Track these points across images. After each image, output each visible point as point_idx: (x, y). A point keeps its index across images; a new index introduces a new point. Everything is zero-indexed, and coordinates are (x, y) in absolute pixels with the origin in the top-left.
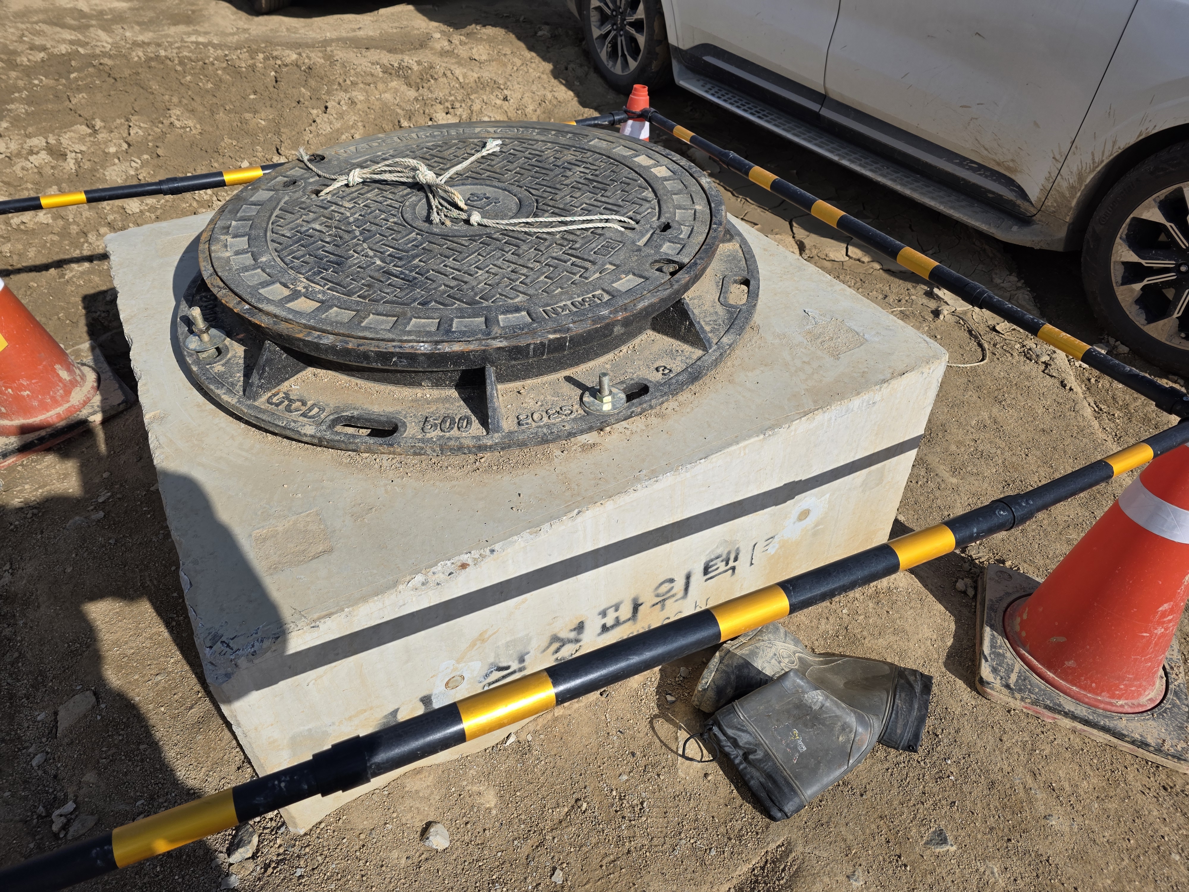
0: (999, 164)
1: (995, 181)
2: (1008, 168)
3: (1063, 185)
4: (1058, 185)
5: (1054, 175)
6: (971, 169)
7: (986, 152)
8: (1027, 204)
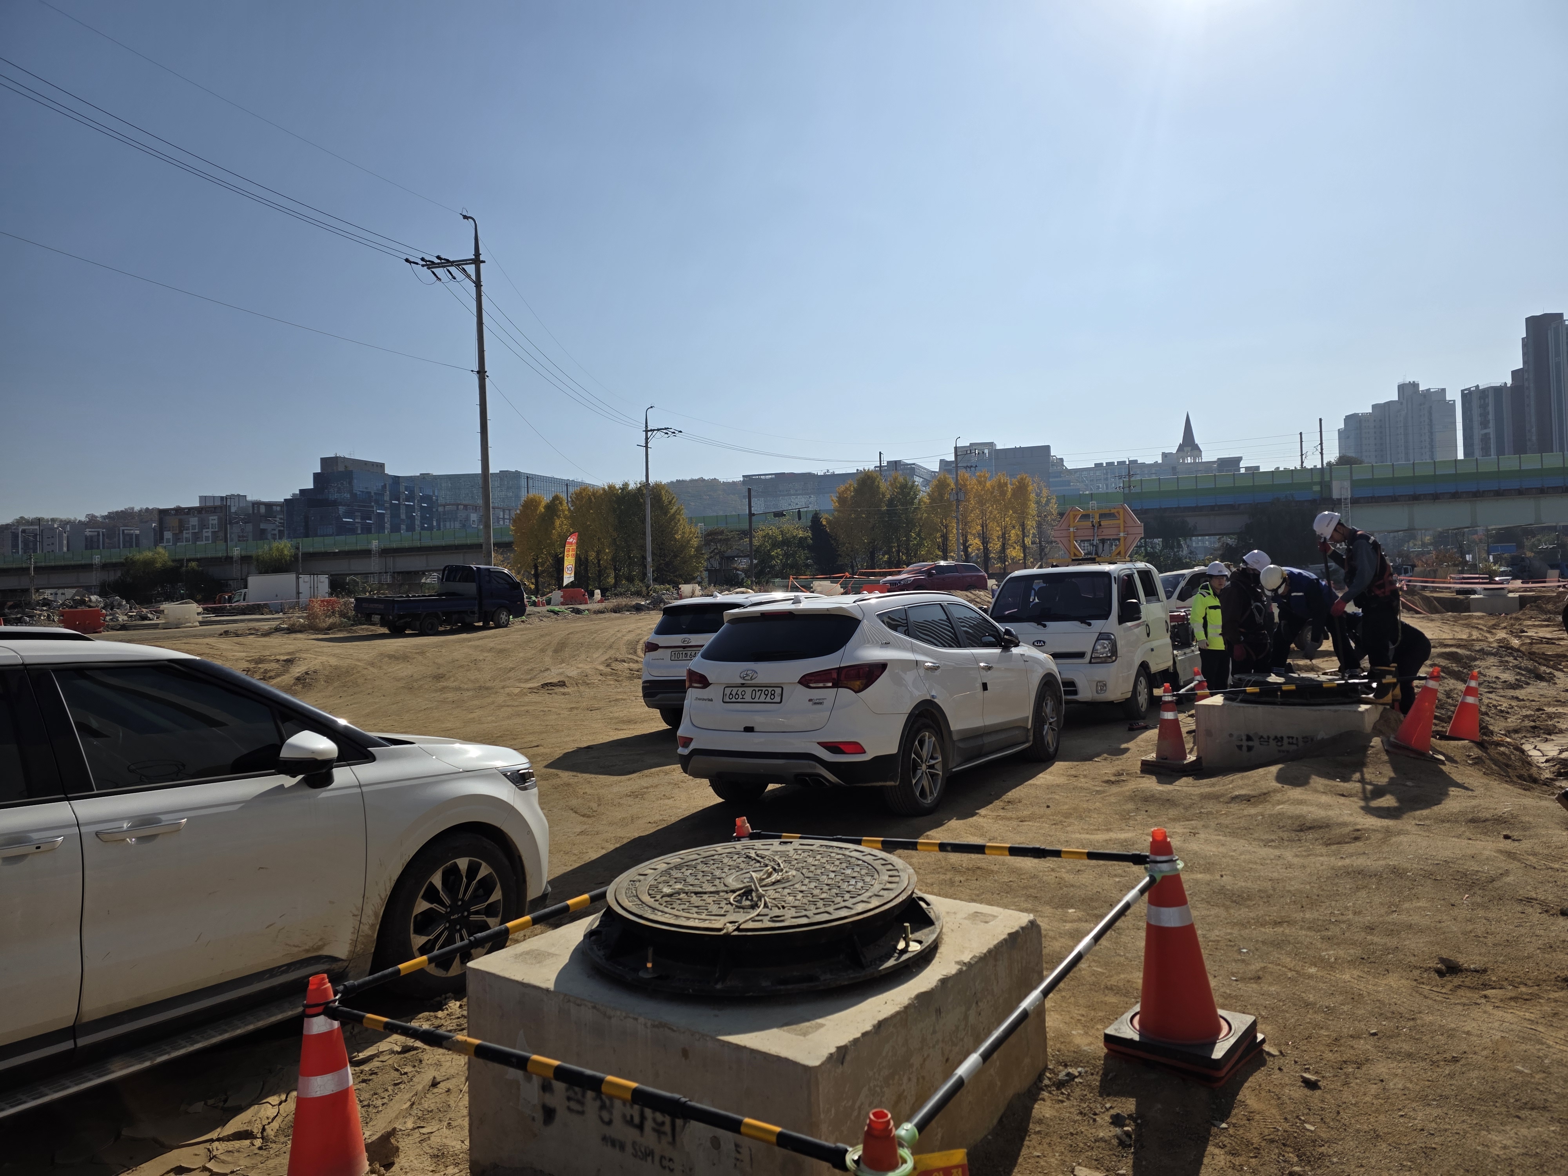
0: (307, 951)
1: (306, 966)
2: (320, 948)
3: (366, 929)
4: (363, 932)
5: (357, 927)
6: (283, 972)
7: (296, 949)
8: (340, 963)
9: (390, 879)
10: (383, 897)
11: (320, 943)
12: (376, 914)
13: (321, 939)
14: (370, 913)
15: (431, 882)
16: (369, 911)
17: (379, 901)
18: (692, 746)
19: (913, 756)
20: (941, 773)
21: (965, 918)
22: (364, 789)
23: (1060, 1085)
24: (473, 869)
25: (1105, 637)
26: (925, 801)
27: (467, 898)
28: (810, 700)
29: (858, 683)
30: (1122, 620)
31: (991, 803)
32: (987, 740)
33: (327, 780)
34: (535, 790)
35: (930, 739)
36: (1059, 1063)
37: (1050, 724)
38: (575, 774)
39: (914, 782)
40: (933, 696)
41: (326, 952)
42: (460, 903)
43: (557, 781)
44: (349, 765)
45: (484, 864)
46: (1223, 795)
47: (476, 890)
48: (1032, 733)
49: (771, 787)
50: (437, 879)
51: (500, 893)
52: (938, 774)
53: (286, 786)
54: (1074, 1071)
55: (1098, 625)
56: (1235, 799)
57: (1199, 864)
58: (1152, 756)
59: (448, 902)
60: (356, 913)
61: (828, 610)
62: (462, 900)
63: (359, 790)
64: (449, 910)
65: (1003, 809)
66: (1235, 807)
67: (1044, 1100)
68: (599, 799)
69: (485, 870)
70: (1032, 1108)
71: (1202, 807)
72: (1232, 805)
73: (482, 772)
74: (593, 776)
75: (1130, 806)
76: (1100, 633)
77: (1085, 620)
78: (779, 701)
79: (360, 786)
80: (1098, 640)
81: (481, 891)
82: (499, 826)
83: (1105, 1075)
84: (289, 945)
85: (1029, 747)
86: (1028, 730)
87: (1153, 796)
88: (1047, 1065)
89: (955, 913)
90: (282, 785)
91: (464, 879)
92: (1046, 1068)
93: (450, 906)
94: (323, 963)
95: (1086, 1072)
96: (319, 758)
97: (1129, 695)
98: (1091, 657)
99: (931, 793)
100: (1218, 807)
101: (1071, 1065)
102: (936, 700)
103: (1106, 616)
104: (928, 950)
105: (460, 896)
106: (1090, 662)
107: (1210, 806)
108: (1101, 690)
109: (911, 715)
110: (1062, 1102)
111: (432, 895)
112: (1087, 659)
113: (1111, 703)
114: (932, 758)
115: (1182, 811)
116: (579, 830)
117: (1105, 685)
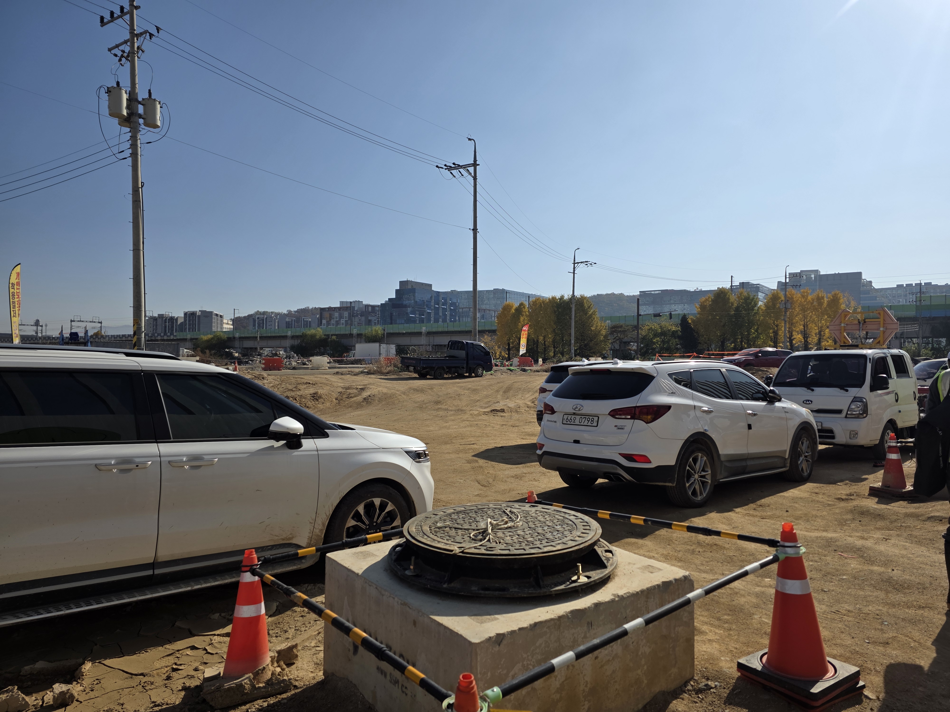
0: (283, 539)
1: (283, 548)
2: (289, 539)
3: (317, 531)
5: (312, 530)
9: (332, 505)
10: (328, 515)
11: (291, 536)
12: (323, 524)
13: (291, 534)
14: (320, 523)
15: (357, 510)
16: (319, 521)
17: (325, 517)
18: (544, 449)
19: (688, 468)
20: (710, 482)
21: (638, 568)
22: (319, 452)
23: (699, 691)
24: (383, 506)
25: (859, 400)
26: (696, 499)
27: (379, 521)
28: (616, 426)
29: (649, 417)
30: (873, 388)
31: (747, 505)
32: (750, 463)
33: (299, 445)
34: (429, 463)
35: (702, 459)
36: (704, 677)
37: (806, 457)
38: (487, 461)
39: (687, 485)
40: (705, 430)
41: (294, 541)
42: (375, 524)
43: (476, 465)
44: (313, 438)
45: (390, 503)
46: (922, 515)
47: (385, 518)
48: (789, 461)
49: (600, 481)
50: (361, 509)
51: (400, 521)
52: (707, 482)
53: (275, 447)
54: (711, 683)
55: (854, 392)
56: (930, 518)
57: (880, 560)
58: (879, 484)
59: (367, 522)
60: (312, 521)
61: (632, 369)
62: (376, 522)
63: (317, 453)
64: (368, 527)
65: (755, 509)
66: (928, 525)
67: (683, 699)
68: (495, 477)
69: (390, 507)
70: (671, 703)
71: (904, 522)
72: (927, 523)
73: (395, 450)
74: (497, 463)
75: (849, 516)
76: (855, 397)
77: (843, 387)
78: (596, 425)
79: (317, 451)
80: (852, 401)
81: (388, 519)
82: (400, 482)
83: (733, 690)
84: (273, 535)
85: (787, 471)
86: (786, 459)
87: (868, 511)
88: (693, 676)
89: (634, 564)
90: (273, 446)
91: (378, 510)
92: (692, 678)
93: (368, 525)
94: (293, 547)
95: (720, 686)
96: (291, 432)
97: (877, 442)
98: (847, 414)
99: (701, 494)
100: (917, 523)
101: (712, 680)
102: (707, 433)
103: (860, 384)
104: (593, 583)
105: (375, 520)
106: (846, 417)
107: (910, 522)
108: (854, 437)
109: (686, 441)
110: (696, 702)
111: (357, 516)
112: (844, 414)
113: (862, 447)
114: (703, 470)
115: (888, 524)
116: (477, 493)
117: (857, 434)
